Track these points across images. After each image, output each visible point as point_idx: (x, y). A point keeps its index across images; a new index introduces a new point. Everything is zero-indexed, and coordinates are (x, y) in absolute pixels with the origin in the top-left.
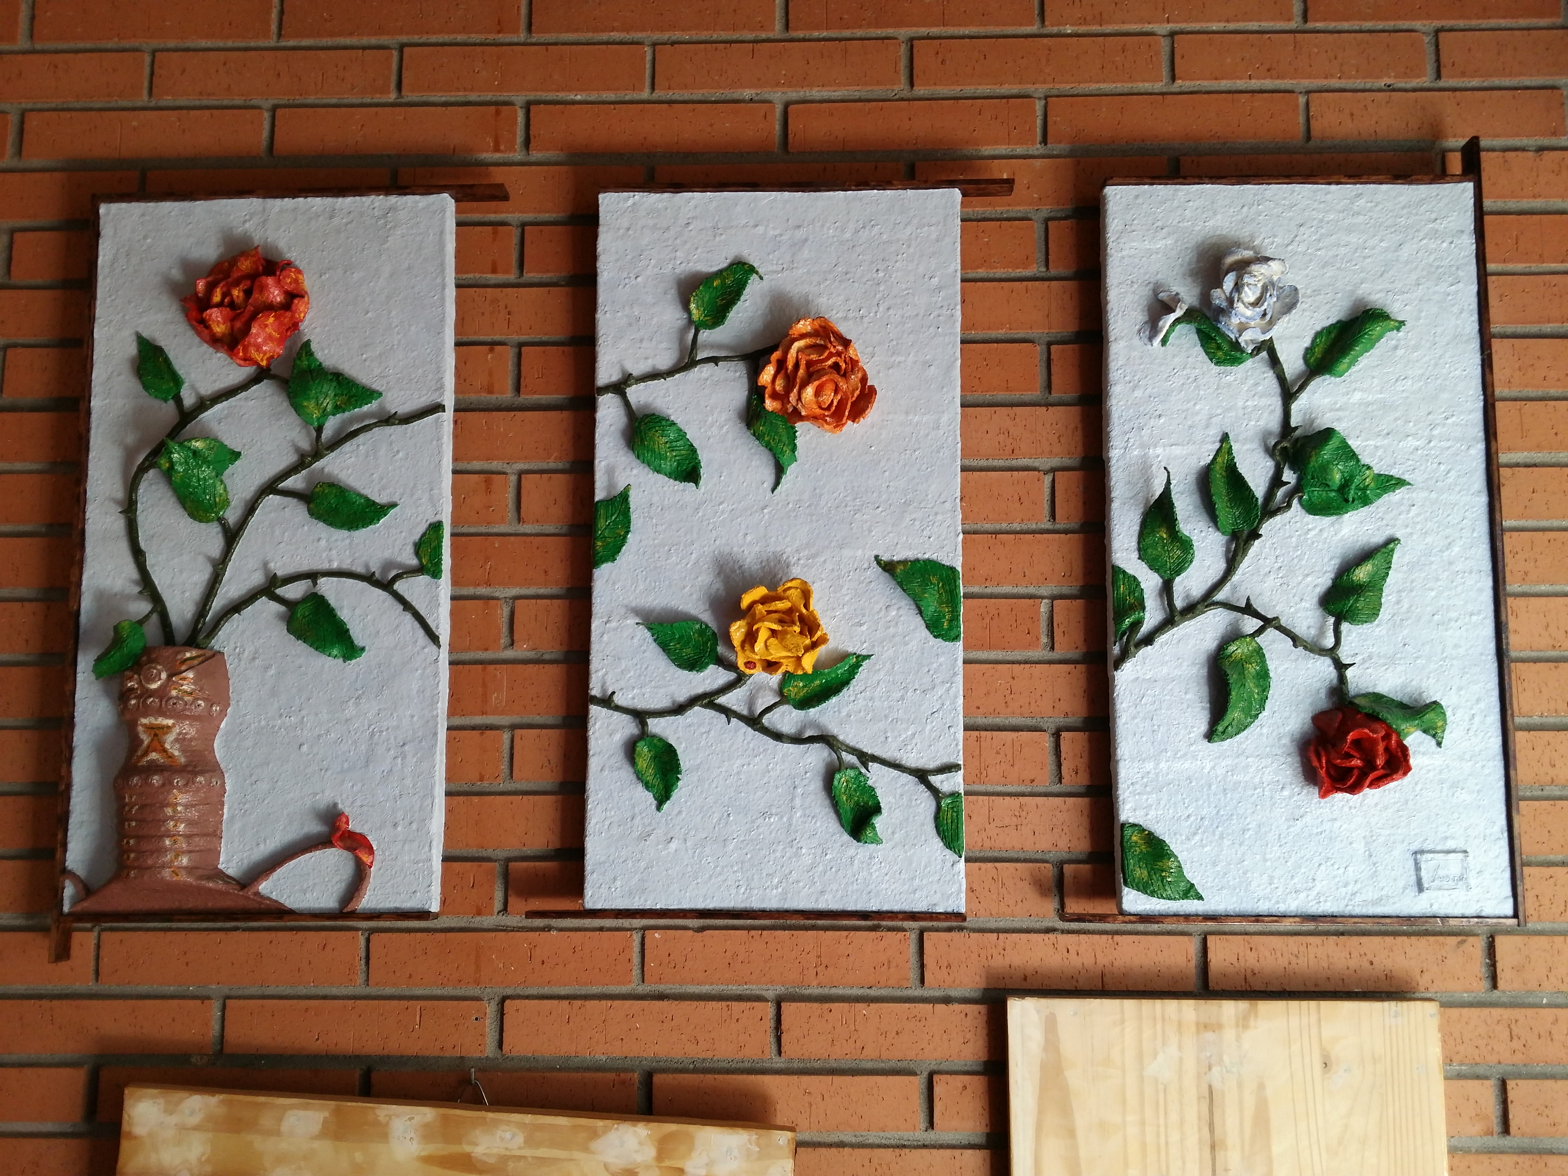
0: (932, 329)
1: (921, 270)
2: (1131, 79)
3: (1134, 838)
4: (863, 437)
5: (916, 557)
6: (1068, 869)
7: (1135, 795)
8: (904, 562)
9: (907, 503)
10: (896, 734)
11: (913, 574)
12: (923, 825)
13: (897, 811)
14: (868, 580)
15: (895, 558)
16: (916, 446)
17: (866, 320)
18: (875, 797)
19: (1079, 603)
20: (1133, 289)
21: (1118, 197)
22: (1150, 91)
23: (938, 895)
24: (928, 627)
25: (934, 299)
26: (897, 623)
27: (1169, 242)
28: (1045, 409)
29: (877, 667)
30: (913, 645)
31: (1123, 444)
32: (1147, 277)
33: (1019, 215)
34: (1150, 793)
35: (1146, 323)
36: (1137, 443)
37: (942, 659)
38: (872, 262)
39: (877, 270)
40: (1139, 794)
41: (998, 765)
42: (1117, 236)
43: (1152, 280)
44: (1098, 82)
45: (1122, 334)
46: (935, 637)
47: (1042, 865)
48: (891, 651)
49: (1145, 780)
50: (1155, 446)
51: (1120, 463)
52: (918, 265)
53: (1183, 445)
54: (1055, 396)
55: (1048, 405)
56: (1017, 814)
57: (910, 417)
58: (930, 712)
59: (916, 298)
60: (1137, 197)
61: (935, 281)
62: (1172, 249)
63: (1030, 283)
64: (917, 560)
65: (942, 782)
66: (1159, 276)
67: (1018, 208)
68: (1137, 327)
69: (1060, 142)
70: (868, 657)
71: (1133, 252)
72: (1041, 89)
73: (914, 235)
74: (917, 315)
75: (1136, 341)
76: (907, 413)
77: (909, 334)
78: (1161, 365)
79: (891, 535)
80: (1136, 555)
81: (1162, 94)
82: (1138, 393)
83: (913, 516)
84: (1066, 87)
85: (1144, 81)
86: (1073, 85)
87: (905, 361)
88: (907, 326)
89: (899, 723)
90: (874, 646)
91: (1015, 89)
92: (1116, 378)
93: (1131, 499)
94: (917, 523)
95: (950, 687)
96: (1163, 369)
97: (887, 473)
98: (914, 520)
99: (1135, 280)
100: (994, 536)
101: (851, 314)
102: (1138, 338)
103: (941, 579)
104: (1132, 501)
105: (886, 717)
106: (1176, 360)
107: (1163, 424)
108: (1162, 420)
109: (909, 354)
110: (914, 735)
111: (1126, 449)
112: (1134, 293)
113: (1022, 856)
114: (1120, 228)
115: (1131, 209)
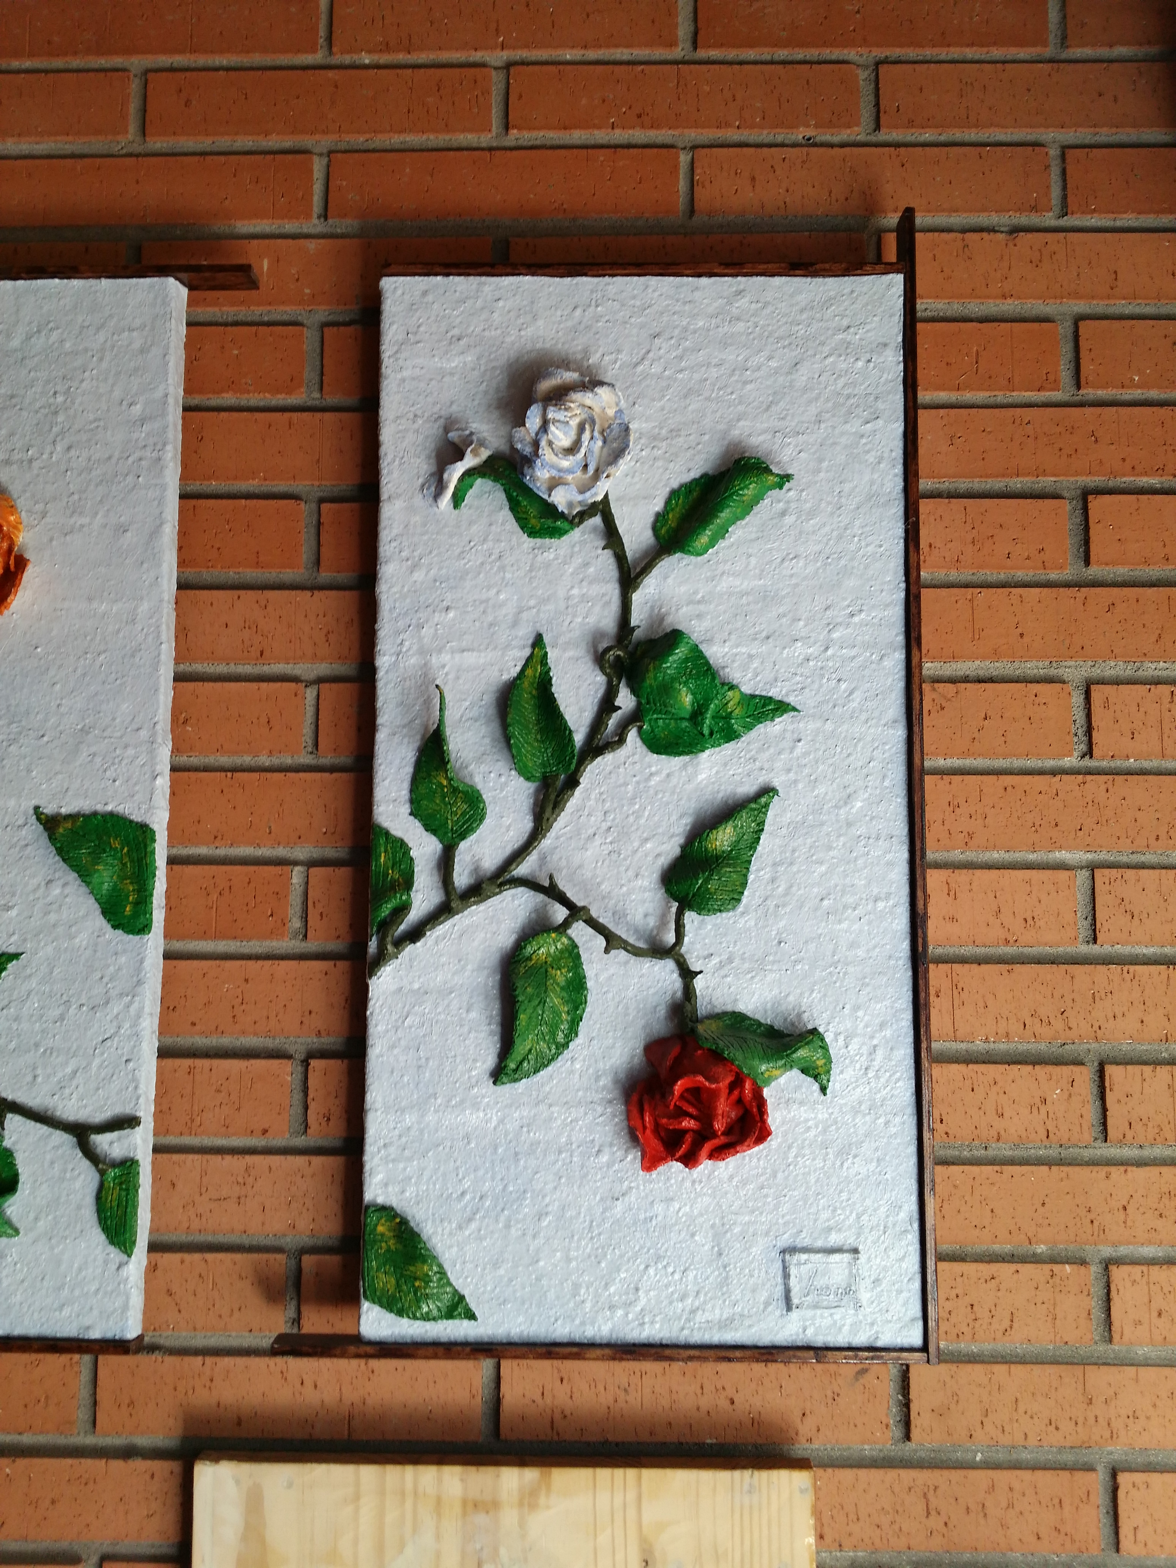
0: (130, 479)
1: (117, 394)
2: (448, 128)
3: (380, 1229)
4: (25, 633)
5: (93, 809)
6: (308, 1261)
7: (387, 1163)
8: (72, 817)
9: (85, 731)
10: (49, 1070)
11: (84, 836)
12: (79, 1207)
13: (44, 1186)
14: (23, 843)
15: (63, 811)
16: (102, 648)
17: (36, 464)
18: (12, 1166)
19: (344, 873)
20: (416, 426)
21: (399, 292)
22: (475, 145)
23: (95, 1312)
24: (104, 913)
25: (135, 436)
26: (60, 906)
27: (469, 358)
28: (309, 593)
29: (28, 971)
30: (82, 939)
31: (395, 649)
32: (436, 409)
33: (285, 318)
34: (410, 1159)
35: (432, 475)
36: (415, 647)
37: (123, 959)
38: (48, 382)
39: (55, 393)
40: (393, 1161)
41: (217, 1109)
42: (395, 348)
43: (443, 413)
44: (400, 132)
45: (399, 491)
46: (114, 927)
47: (271, 1257)
48: (49, 949)
49: (404, 1140)
50: (440, 651)
51: (391, 676)
52: (113, 386)
53: (479, 651)
54: (325, 576)
55: (314, 588)
56: (241, 1180)
57: (95, 605)
58: (101, 1039)
59: (109, 433)
60: (425, 293)
61: (137, 409)
62: (473, 369)
63: (295, 416)
64: (95, 814)
65: (111, 1143)
66: (454, 408)
67: (282, 308)
68: (421, 480)
69: (345, 216)
70: (16, 956)
71: (417, 371)
72: (325, 142)
73: (109, 343)
74: (110, 458)
75: (419, 500)
76: (90, 599)
77: (97, 485)
78: (451, 536)
79: (60, 777)
80: (406, 809)
81: (491, 149)
82: (418, 576)
83: (93, 749)
84: (359, 140)
85: (463, 131)
86: (368, 136)
87: (90, 524)
88: (94, 473)
89: (55, 1054)
90: (25, 940)
91: (287, 142)
92: (388, 554)
93: (404, 726)
94: (98, 760)
95: (131, 1002)
96: (454, 540)
97: (58, 687)
98: (94, 755)
99: (419, 413)
100: (229, 774)
101: (16, 456)
102: (421, 496)
103: (126, 842)
104: (405, 731)
105: (37, 1045)
106: (474, 528)
107: (454, 619)
108: (451, 614)
109: (96, 514)
110: (75, 1072)
111: (398, 655)
112: (417, 431)
113: (246, 1240)
114: (401, 337)
115: (417, 310)
